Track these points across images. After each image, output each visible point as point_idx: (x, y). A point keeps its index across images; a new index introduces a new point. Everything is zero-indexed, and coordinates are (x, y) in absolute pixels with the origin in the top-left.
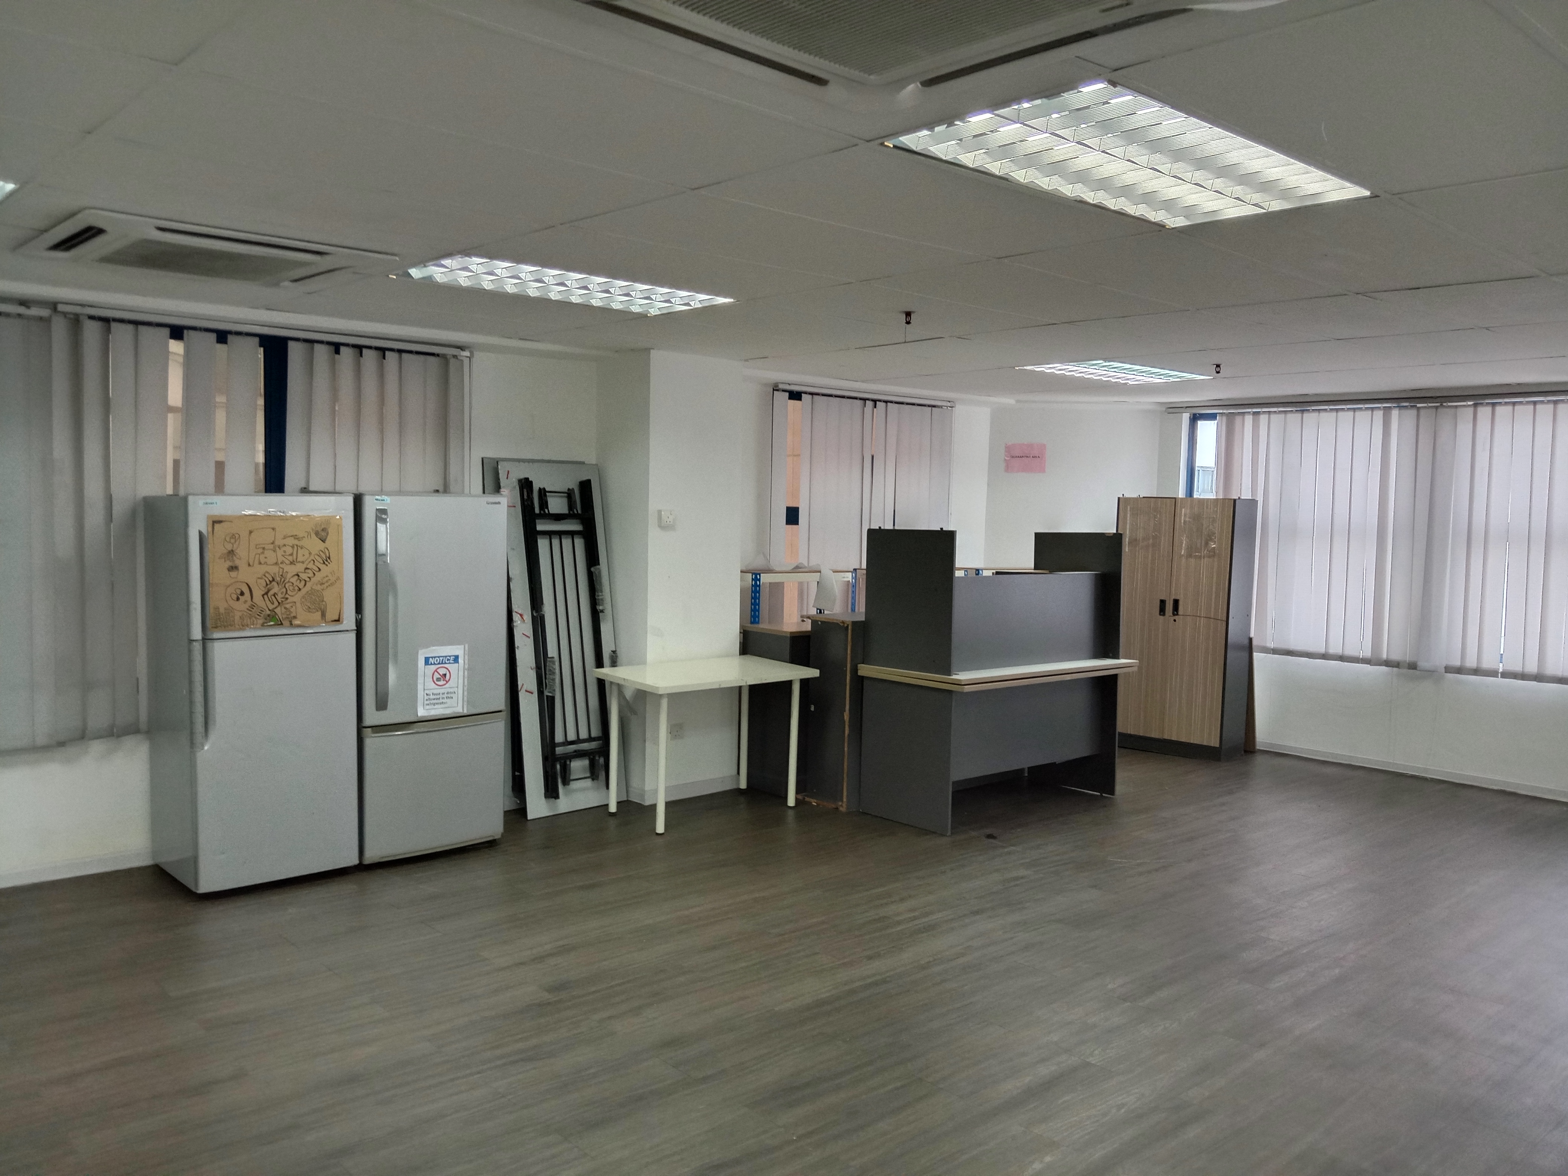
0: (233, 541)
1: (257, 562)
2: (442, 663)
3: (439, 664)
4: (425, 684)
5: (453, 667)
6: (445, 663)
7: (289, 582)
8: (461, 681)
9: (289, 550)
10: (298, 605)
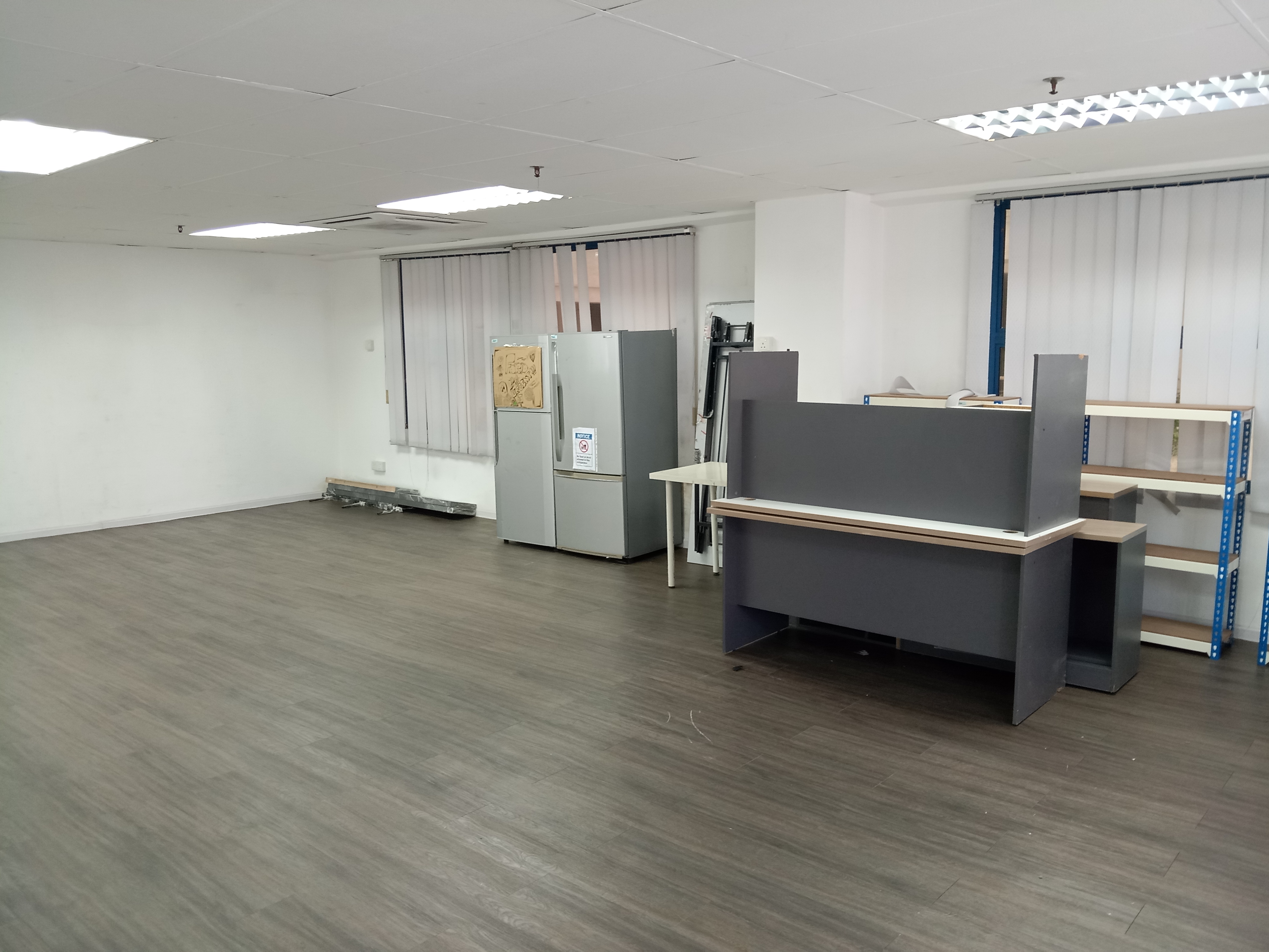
0: (501, 360)
1: (508, 372)
2: (584, 438)
3: (582, 438)
4: (576, 450)
5: (589, 441)
6: (585, 438)
7: (519, 383)
8: (594, 451)
9: (519, 366)
10: (523, 395)
